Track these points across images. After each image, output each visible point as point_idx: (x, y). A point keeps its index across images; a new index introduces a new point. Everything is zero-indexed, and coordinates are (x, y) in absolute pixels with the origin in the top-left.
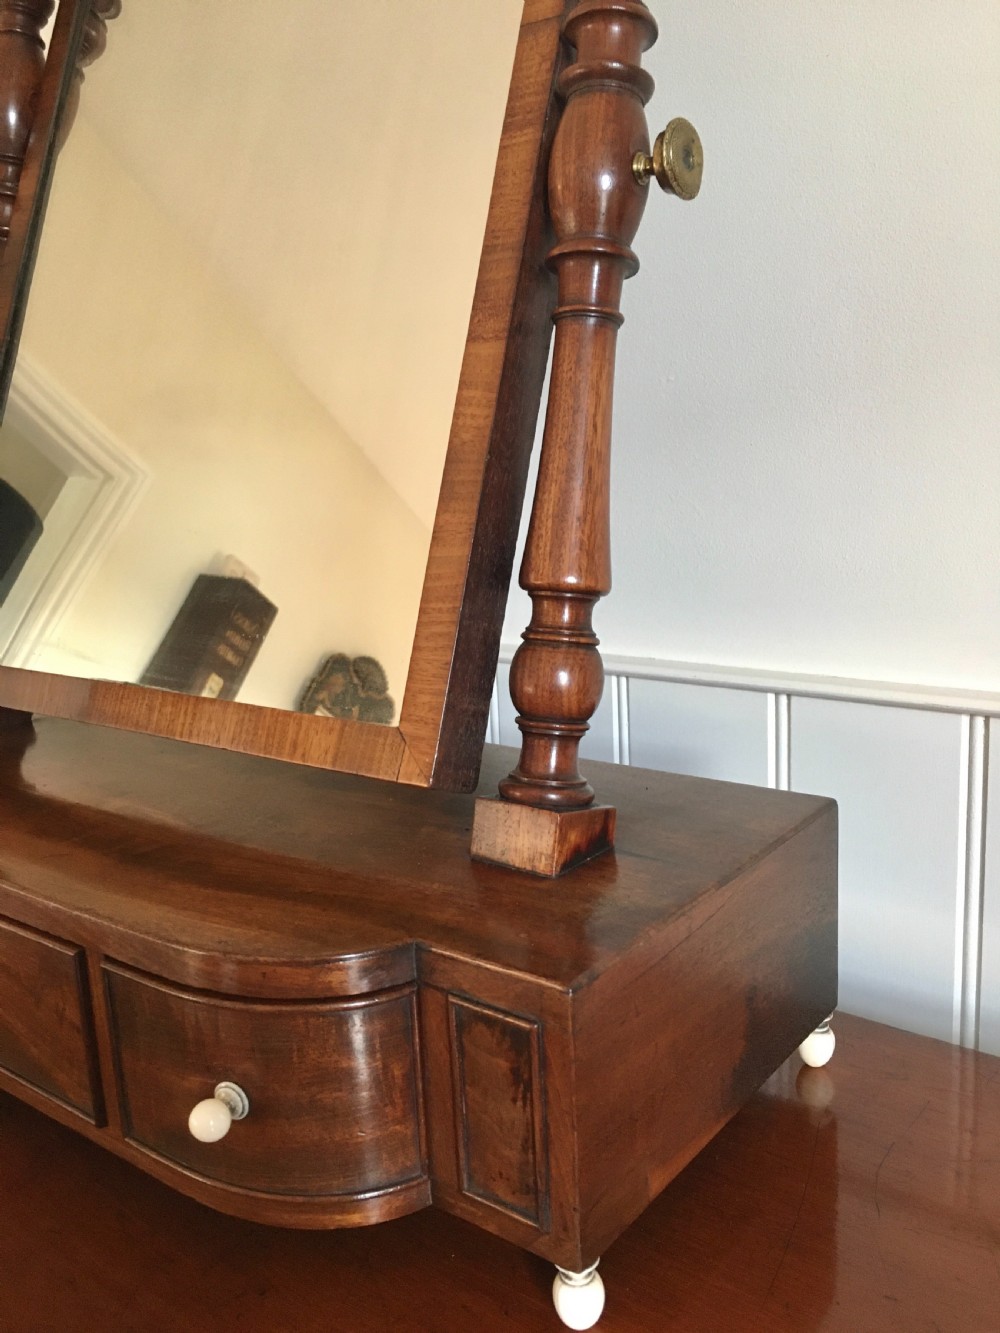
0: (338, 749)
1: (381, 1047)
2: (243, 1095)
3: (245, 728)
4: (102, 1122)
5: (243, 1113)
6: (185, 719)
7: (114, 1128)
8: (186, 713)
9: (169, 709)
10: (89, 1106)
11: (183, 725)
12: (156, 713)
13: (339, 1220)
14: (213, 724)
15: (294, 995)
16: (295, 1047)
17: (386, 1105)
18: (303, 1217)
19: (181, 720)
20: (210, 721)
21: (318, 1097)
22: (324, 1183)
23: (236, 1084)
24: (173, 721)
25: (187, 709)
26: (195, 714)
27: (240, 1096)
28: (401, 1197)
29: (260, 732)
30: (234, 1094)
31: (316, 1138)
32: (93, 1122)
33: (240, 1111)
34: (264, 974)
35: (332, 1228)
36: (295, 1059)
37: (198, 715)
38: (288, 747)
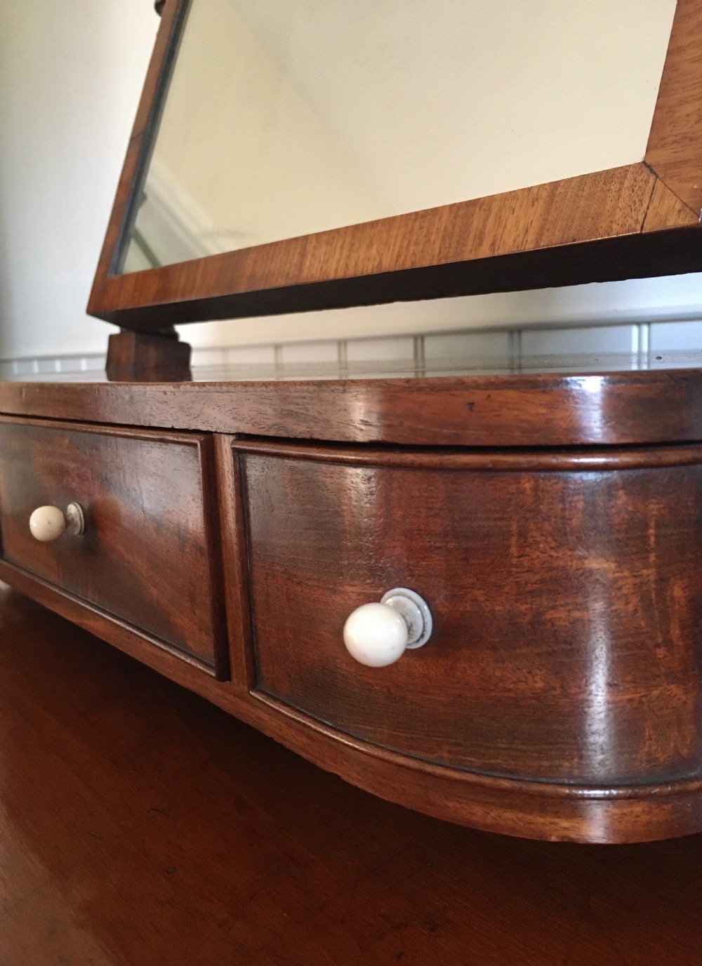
0: (546, 220)
1: (657, 543)
2: (426, 608)
3: (414, 238)
4: (224, 674)
5: (422, 636)
6: (341, 254)
7: (239, 682)
8: (342, 247)
9: (323, 249)
10: (209, 652)
11: (339, 261)
12: (309, 257)
13: (565, 829)
14: (375, 247)
15: (518, 439)
16: (514, 528)
17: (658, 646)
18: (509, 815)
19: (337, 255)
20: (370, 245)
21: (548, 616)
22: (545, 763)
23: (414, 590)
24: (327, 260)
25: (344, 241)
26: (352, 245)
27: (419, 607)
28: (668, 807)
29: (433, 238)
30: (411, 605)
31: (540, 685)
32: (214, 675)
33: (419, 633)
34: (472, 404)
35: (553, 839)
36: (514, 550)
37: (357, 245)
38: (470, 242)
